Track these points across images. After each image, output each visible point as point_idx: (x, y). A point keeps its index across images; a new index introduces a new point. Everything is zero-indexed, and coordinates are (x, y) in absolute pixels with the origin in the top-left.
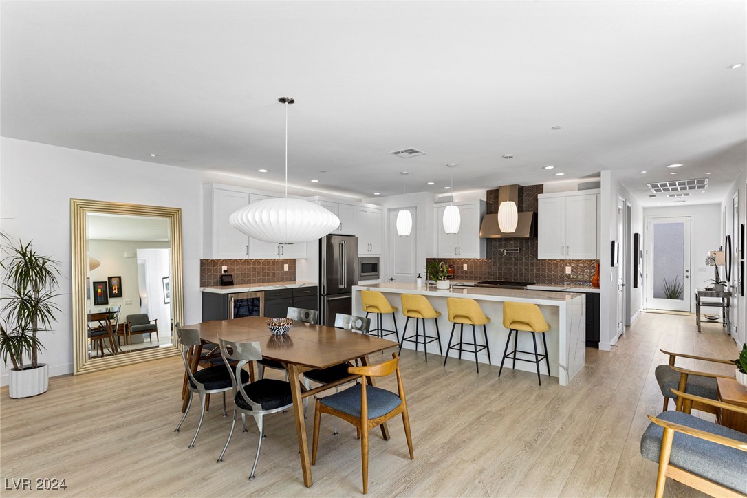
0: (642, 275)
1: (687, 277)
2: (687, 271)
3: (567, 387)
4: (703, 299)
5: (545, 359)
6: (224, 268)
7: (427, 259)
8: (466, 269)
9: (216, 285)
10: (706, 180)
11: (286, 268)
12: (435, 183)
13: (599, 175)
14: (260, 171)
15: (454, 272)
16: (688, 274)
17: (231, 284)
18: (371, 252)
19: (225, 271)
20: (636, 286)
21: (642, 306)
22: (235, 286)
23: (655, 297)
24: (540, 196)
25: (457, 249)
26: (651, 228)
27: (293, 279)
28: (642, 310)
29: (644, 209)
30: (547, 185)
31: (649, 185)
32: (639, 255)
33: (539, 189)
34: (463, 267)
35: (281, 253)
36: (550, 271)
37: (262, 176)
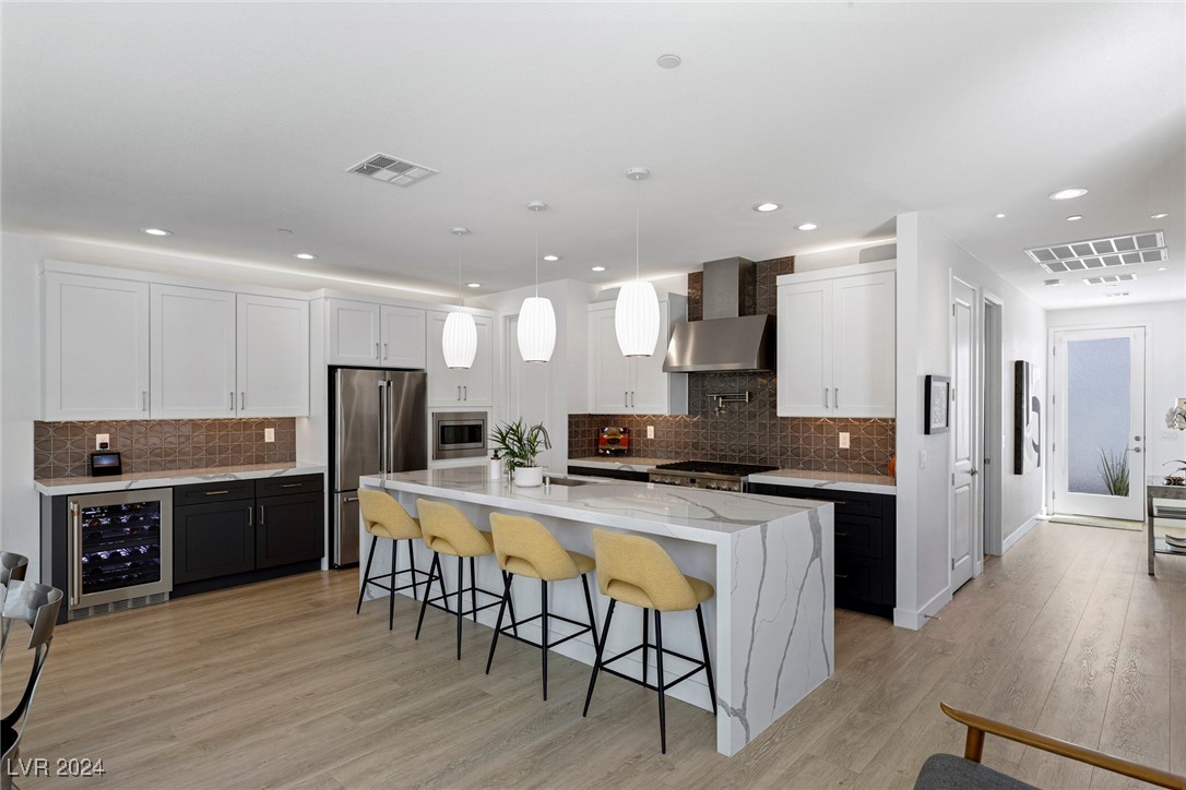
0: (1037, 448)
1: (1138, 450)
2: (1137, 439)
3: (737, 760)
4: (1158, 502)
5: (704, 670)
6: (103, 438)
7: (570, 416)
8: (652, 437)
9: (77, 473)
10: (1159, 236)
11: (270, 435)
12: (560, 258)
13: (890, 229)
14: (149, 231)
15: (629, 442)
16: (1139, 444)
17: (114, 471)
18: (462, 403)
19: (104, 445)
20: (1018, 469)
21: (1044, 508)
22: (123, 476)
23: (1072, 488)
24: (780, 279)
25: (629, 396)
26: (1063, 351)
27: (291, 458)
28: (1044, 516)
29: (1049, 313)
30: (802, 254)
31: (1030, 253)
32: (1027, 405)
33: (786, 265)
34: (646, 431)
35: (239, 407)
36: (807, 440)
37: (154, 240)
